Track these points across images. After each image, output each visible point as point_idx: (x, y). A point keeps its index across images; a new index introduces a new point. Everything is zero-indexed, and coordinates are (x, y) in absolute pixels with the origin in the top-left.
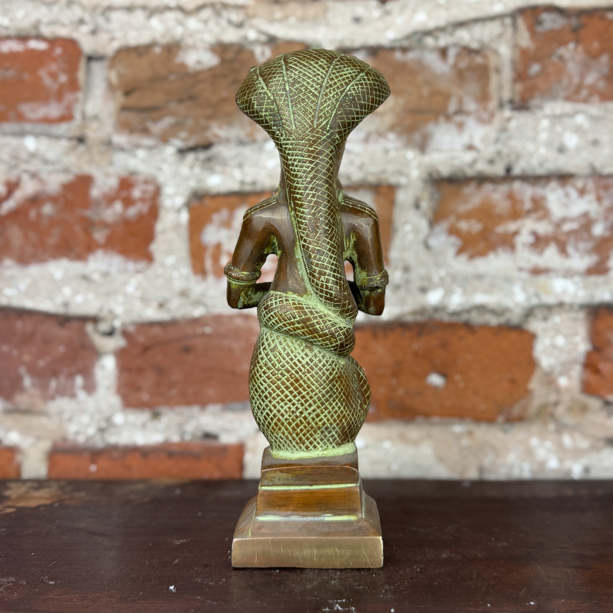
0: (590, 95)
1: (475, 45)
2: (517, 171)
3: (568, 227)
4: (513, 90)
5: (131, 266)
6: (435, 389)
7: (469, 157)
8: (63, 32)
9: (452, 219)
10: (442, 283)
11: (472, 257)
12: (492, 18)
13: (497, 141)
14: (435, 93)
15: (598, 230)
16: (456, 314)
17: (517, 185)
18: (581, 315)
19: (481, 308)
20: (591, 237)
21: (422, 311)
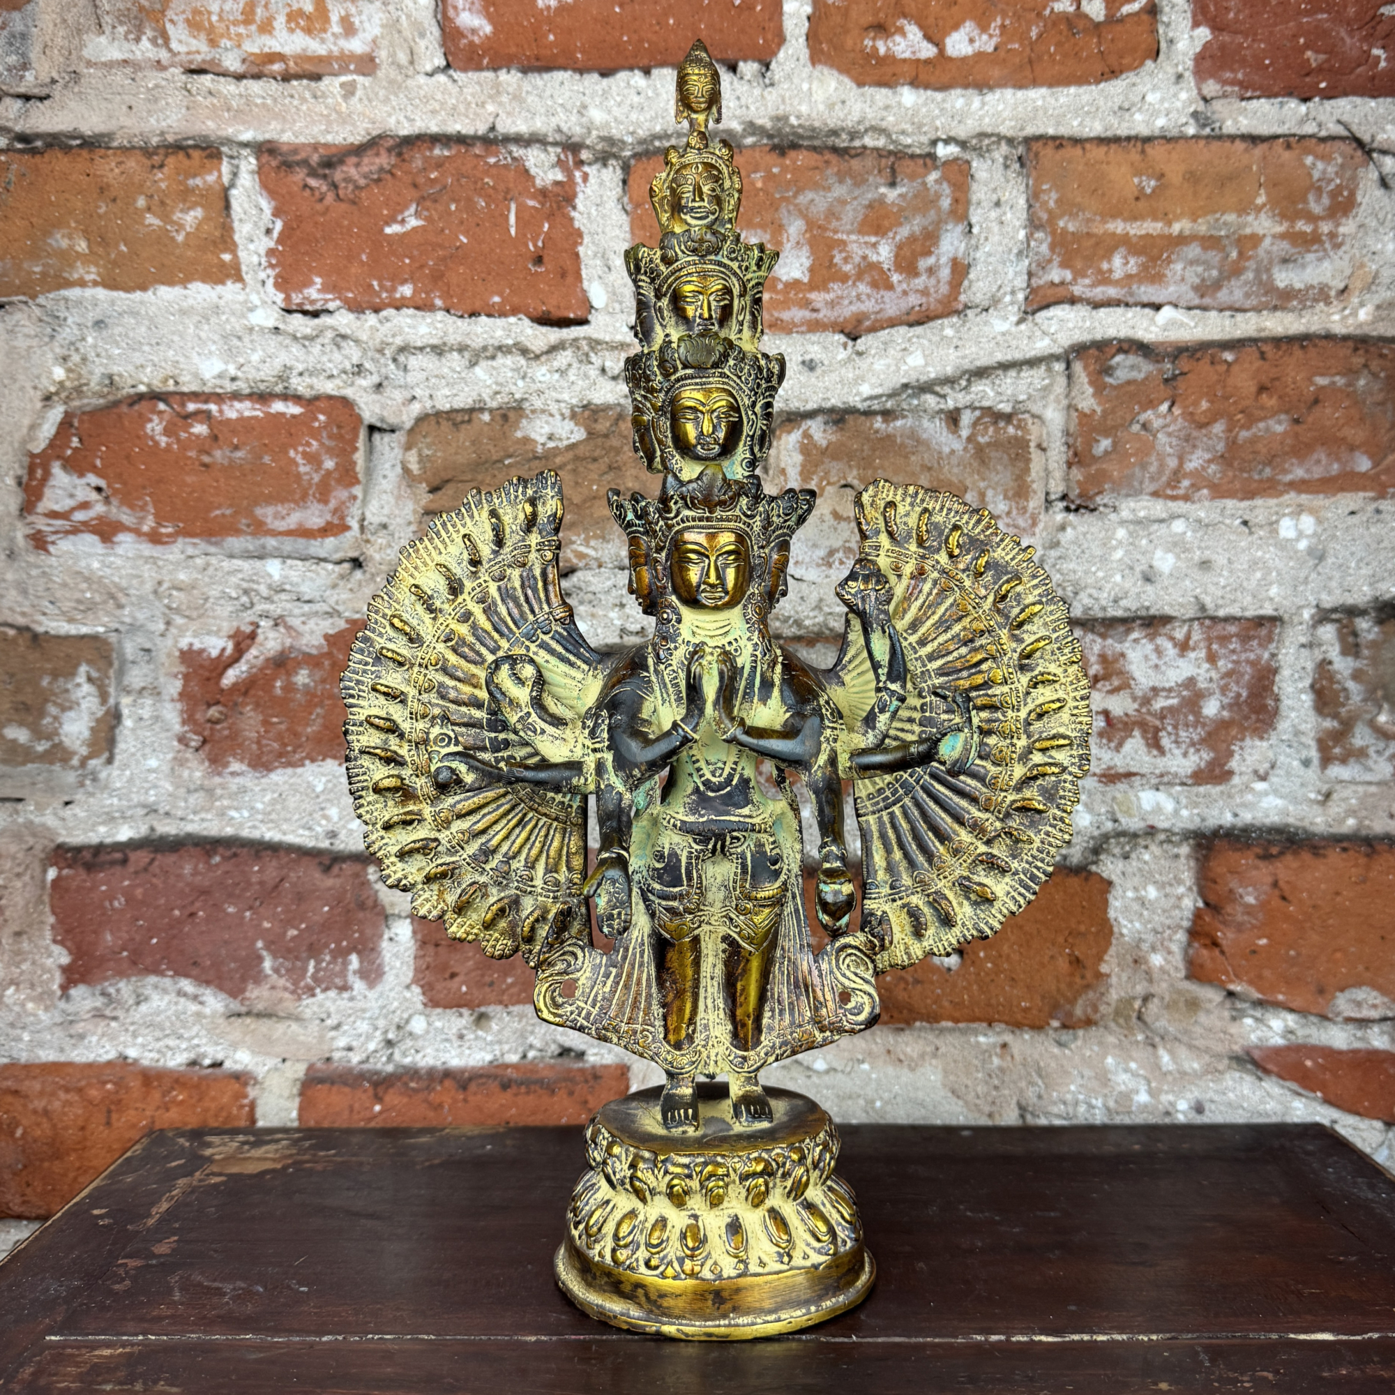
0: (1195, 487)
1: (1006, 408)
4: (1067, 479)
6: (945, 974)
8: (329, 388)
12: (1032, 363)
15: (1211, 708)
18: (1185, 850)
20: (1199, 721)
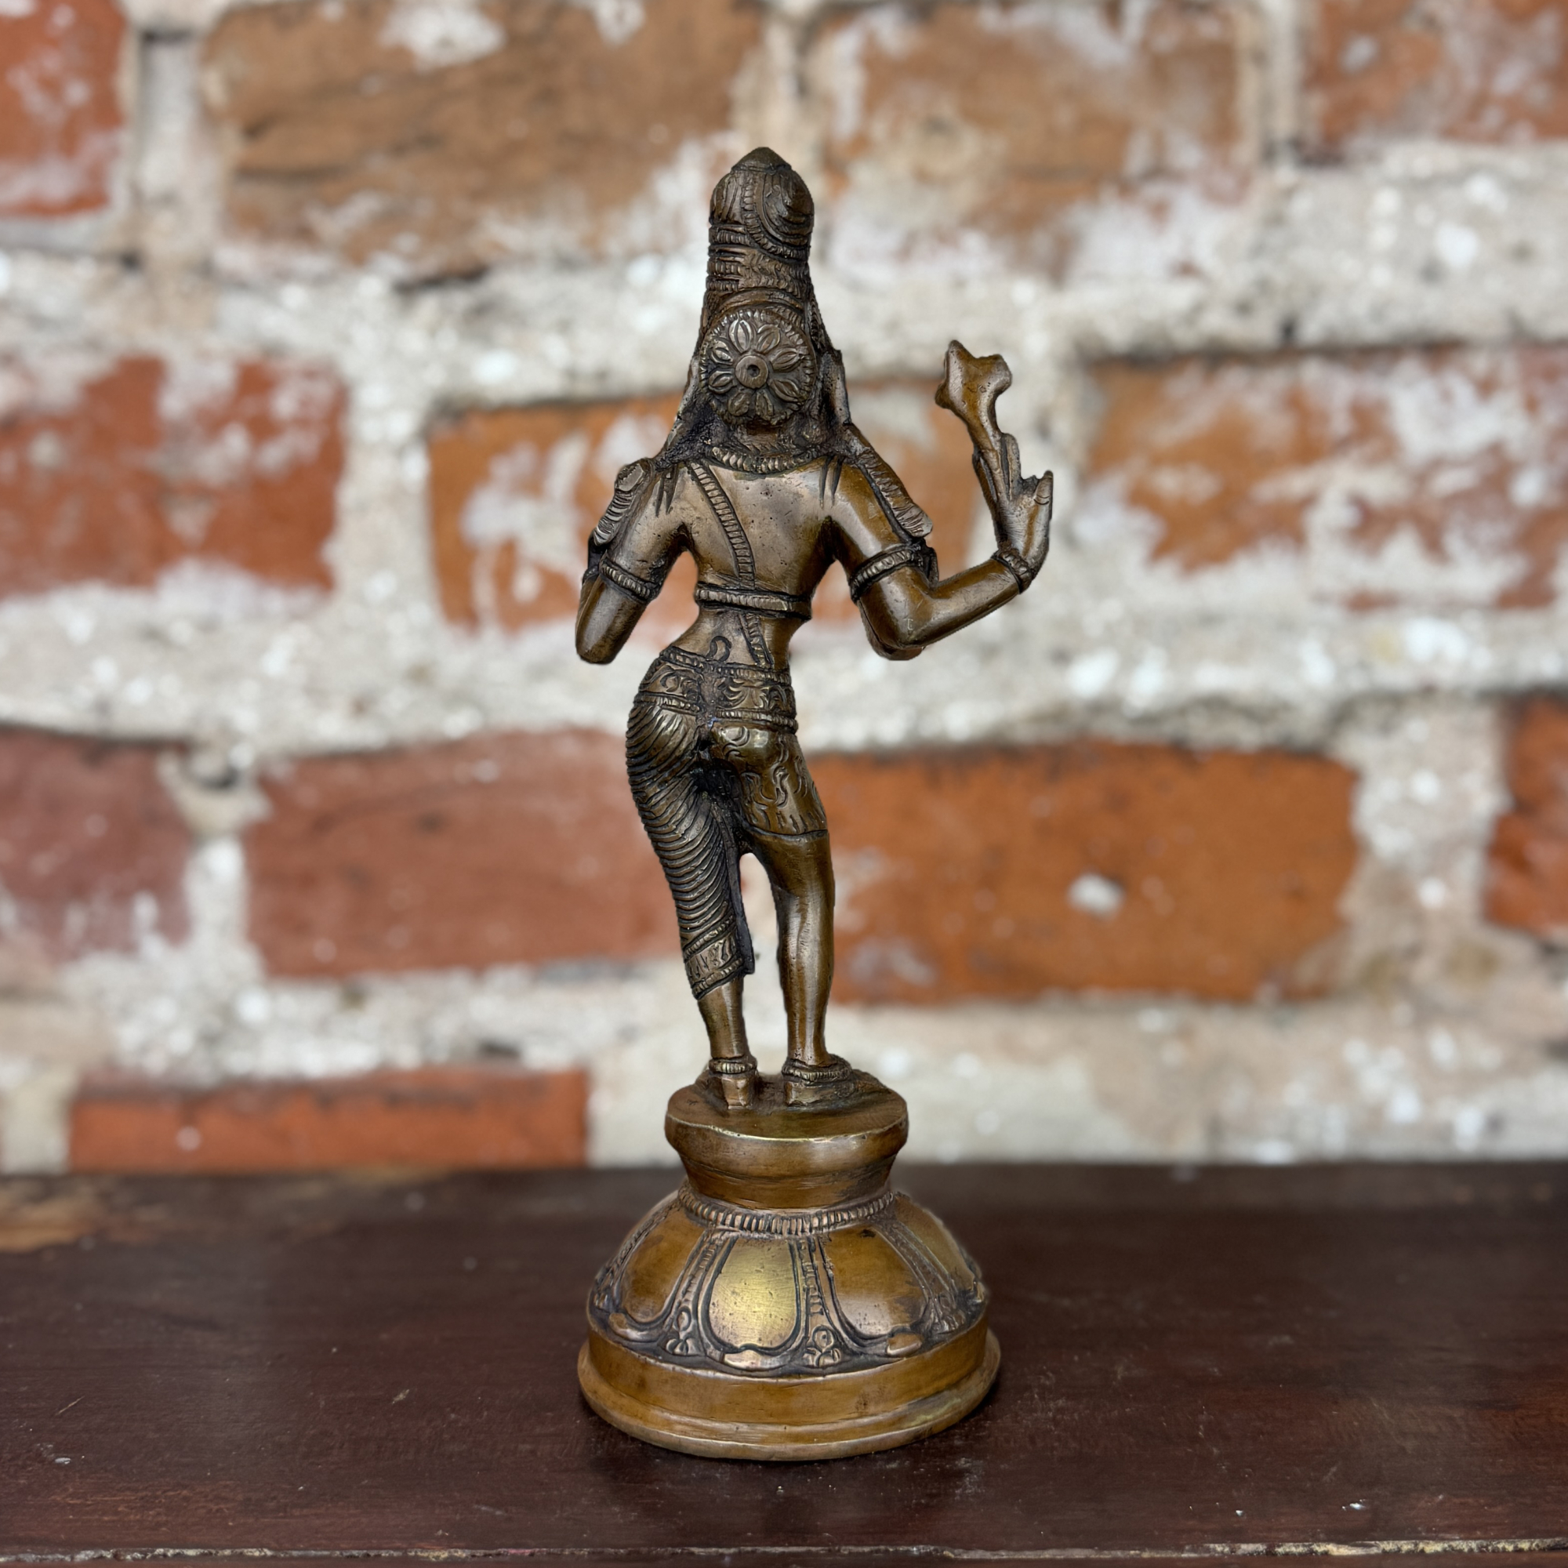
0: (1510, 121)
2: (1311, 331)
3: (1449, 482)
4: (1300, 112)
5: (276, 601)
6: (1092, 919)
7: (1181, 296)
9: (1136, 465)
10: (1110, 638)
11: (1192, 566)
13: (1258, 250)
14: (1090, 122)
15: (1529, 489)
16: (1148, 719)
17: (1313, 372)
18: (1483, 718)
19: (1217, 704)
20: (1508, 508)
21: (1059, 713)
